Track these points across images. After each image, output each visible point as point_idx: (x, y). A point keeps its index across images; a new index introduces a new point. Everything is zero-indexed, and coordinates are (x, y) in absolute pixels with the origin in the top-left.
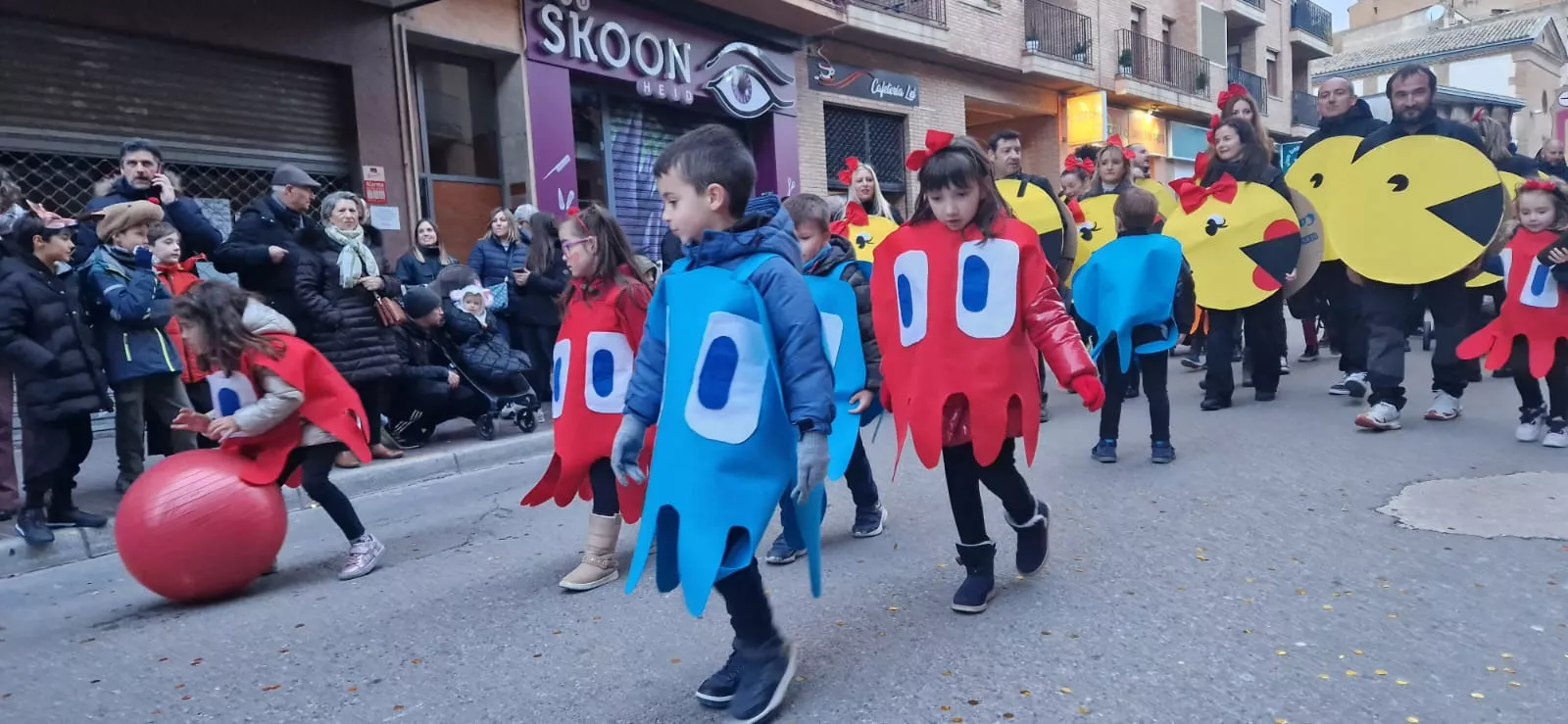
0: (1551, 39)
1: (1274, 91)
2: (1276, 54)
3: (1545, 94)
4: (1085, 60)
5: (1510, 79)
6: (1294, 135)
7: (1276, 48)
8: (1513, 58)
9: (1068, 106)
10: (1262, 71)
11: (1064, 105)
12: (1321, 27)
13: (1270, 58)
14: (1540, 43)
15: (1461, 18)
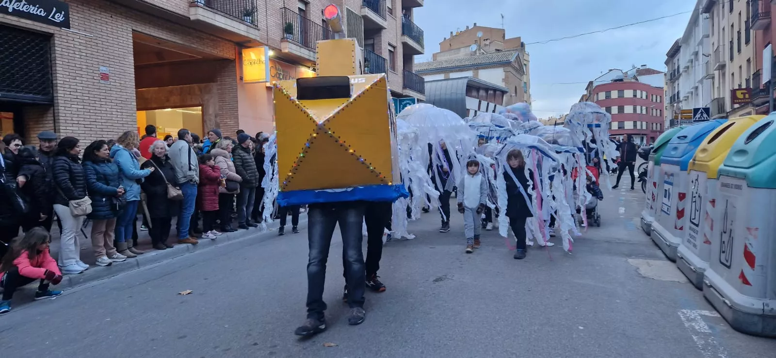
0: (518, 63)
1: (393, 68)
2: (394, 47)
3: (516, 87)
4: (252, 22)
5: (503, 79)
6: (404, 94)
7: (394, 44)
8: (504, 70)
9: (243, 55)
10: (386, 55)
11: (240, 54)
12: (418, 37)
13: (390, 49)
14: (514, 64)
15: (483, 51)
